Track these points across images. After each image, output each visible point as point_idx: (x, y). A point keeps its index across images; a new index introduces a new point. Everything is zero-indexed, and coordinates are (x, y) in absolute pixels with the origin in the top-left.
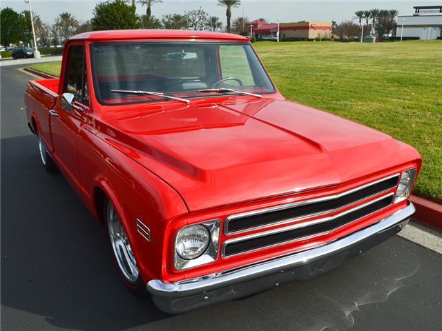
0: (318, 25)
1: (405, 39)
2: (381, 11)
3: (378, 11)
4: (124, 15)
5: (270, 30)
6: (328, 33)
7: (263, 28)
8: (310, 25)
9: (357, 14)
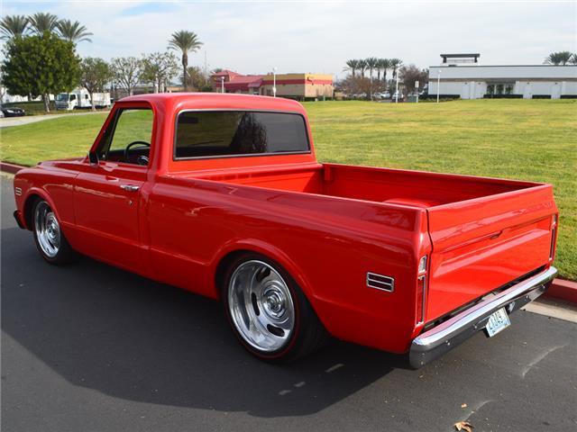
0: (316, 78)
1: (444, 97)
2: (380, 61)
3: (376, 60)
4: (58, 55)
5: (247, 84)
6: (330, 89)
7: (236, 82)
8: (306, 78)
9: (348, 64)
